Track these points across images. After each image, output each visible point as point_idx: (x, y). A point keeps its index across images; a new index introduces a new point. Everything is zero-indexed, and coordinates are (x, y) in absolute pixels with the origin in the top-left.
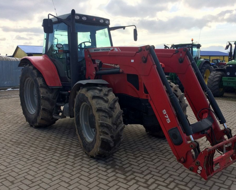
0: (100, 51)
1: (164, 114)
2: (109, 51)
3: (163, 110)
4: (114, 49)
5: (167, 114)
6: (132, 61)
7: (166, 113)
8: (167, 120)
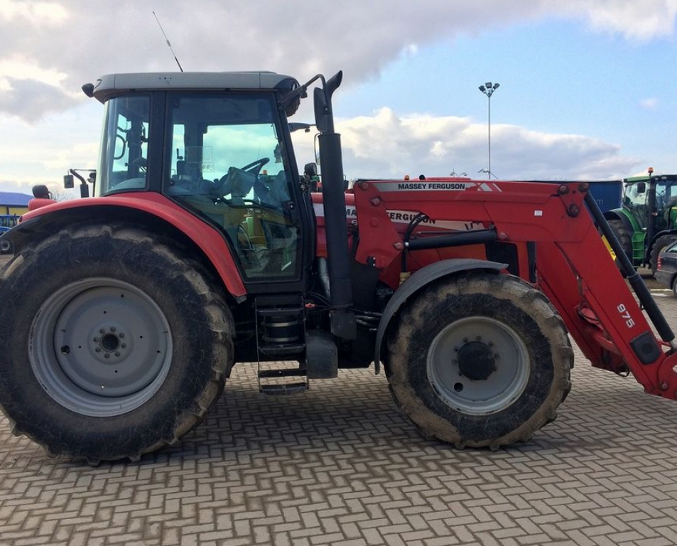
0: (423, 189)
1: (621, 312)
2: (459, 189)
3: (619, 305)
4: (478, 186)
5: (627, 312)
6: (538, 213)
7: (625, 309)
8: (627, 322)
